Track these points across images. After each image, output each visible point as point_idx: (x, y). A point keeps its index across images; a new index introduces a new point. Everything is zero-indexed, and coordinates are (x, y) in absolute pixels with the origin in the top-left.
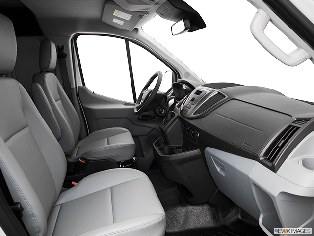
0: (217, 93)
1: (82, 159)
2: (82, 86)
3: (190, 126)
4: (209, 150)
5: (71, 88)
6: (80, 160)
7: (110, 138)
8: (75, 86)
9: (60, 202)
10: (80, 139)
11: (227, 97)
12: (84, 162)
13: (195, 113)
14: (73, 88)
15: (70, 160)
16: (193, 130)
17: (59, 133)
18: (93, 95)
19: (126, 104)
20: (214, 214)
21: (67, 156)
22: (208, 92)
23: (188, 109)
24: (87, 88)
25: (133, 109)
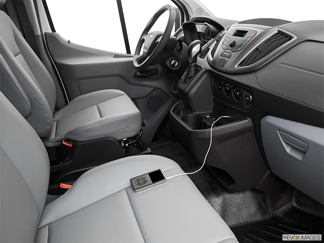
0: (277, 32)
1: (67, 140)
2: (51, 32)
3: (232, 84)
4: (271, 120)
5: (35, 36)
6: (64, 143)
7: (100, 105)
8: (40, 33)
9: (45, 222)
10: (57, 109)
11: (295, 38)
12: (71, 146)
13: (240, 65)
14: (38, 36)
15: (50, 145)
16: (237, 91)
17: (28, 106)
18: (68, 45)
19: (116, 56)
20: (260, 203)
21: (44, 138)
22: (259, 32)
23: (227, 59)
24: (58, 35)
25: (132, 62)
